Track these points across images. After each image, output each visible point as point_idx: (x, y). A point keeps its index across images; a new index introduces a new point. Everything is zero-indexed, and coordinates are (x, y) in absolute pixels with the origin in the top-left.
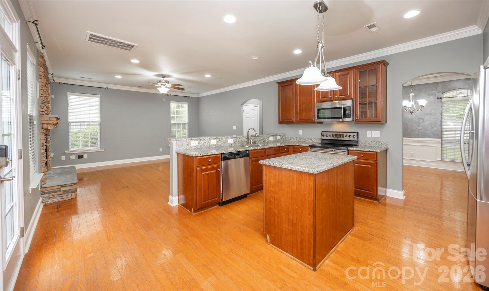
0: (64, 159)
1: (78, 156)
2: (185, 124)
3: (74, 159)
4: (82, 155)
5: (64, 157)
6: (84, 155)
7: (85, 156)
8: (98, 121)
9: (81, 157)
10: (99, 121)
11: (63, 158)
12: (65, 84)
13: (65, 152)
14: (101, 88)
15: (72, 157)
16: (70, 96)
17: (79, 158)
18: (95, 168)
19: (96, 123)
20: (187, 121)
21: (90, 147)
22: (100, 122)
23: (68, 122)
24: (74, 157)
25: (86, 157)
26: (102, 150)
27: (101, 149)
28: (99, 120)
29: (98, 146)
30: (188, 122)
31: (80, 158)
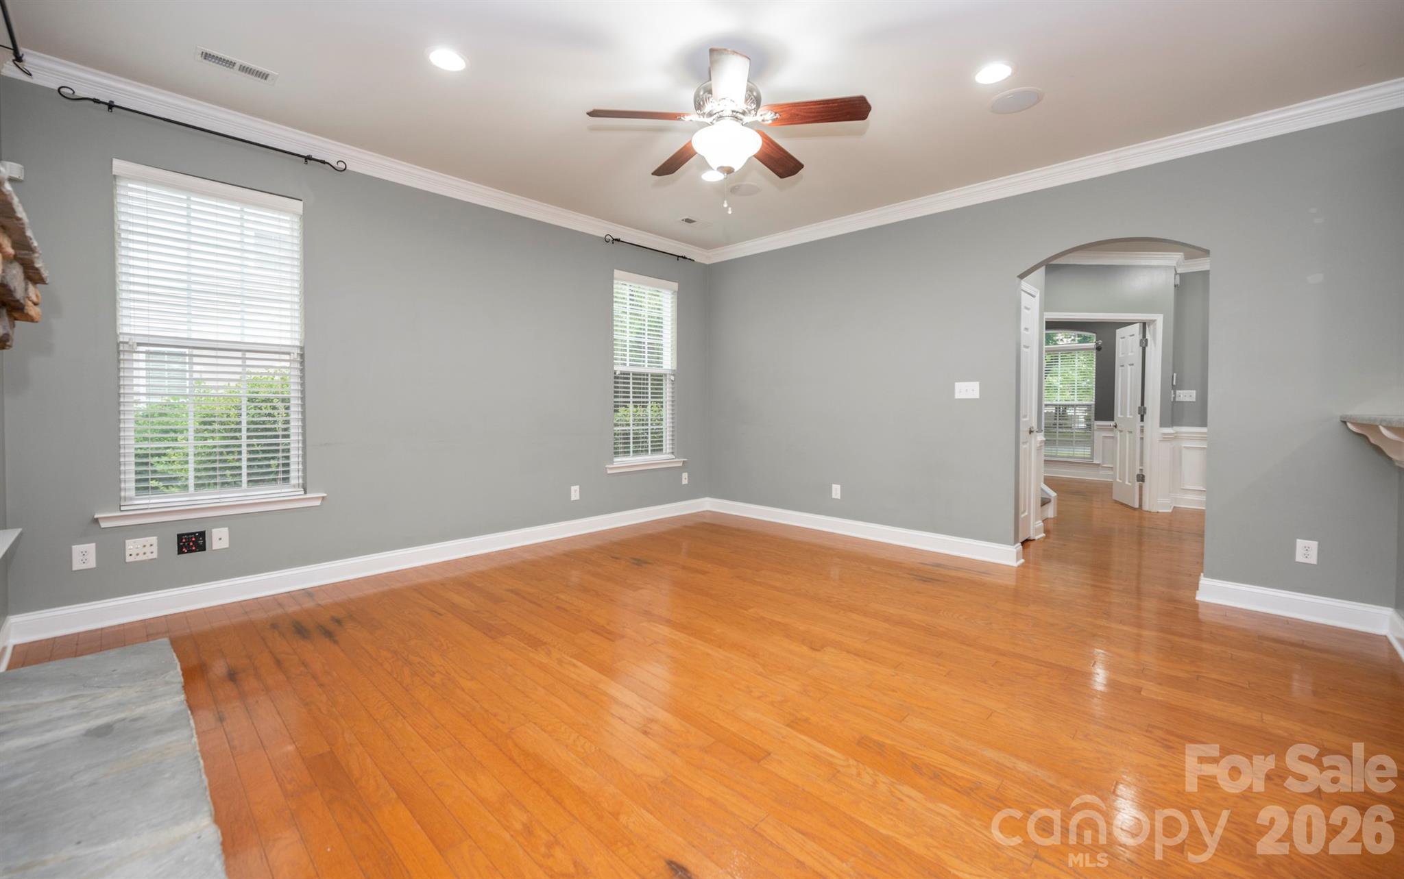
0: (92, 563)
1: (180, 537)
2: (661, 376)
3: (155, 556)
4: (202, 534)
5: (91, 548)
6: (214, 531)
7: (219, 539)
8: (288, 342)
9: (192, 542)
10: (297, 343)
11: (84, 556)
12: (96, 101)
13: (96, 521)
14: (308, 158)
15: (141, 549)
16: (130, 185)
17: (180, 552)
18: (276, 600)
19: (280, 351)
20: (668, 362)
21: (244, 484)
22: (302, 348)
23: (117, 336)
24: (155, 549)
25: (225, 544)
26: (314, 498)
27: (305, 493)
28: (297, 336)
29: (288, 478)
30: (675, 368)
31: (190, 551)
